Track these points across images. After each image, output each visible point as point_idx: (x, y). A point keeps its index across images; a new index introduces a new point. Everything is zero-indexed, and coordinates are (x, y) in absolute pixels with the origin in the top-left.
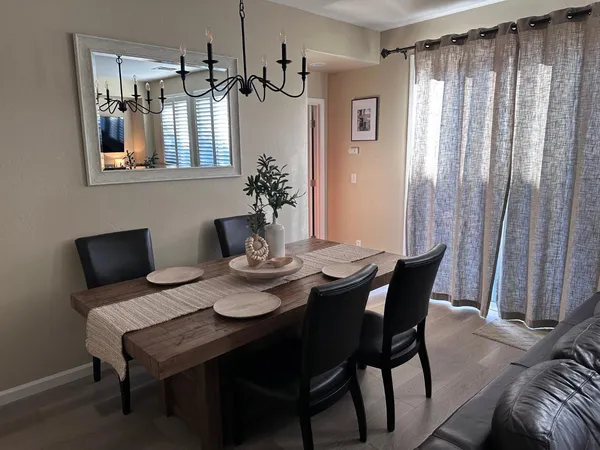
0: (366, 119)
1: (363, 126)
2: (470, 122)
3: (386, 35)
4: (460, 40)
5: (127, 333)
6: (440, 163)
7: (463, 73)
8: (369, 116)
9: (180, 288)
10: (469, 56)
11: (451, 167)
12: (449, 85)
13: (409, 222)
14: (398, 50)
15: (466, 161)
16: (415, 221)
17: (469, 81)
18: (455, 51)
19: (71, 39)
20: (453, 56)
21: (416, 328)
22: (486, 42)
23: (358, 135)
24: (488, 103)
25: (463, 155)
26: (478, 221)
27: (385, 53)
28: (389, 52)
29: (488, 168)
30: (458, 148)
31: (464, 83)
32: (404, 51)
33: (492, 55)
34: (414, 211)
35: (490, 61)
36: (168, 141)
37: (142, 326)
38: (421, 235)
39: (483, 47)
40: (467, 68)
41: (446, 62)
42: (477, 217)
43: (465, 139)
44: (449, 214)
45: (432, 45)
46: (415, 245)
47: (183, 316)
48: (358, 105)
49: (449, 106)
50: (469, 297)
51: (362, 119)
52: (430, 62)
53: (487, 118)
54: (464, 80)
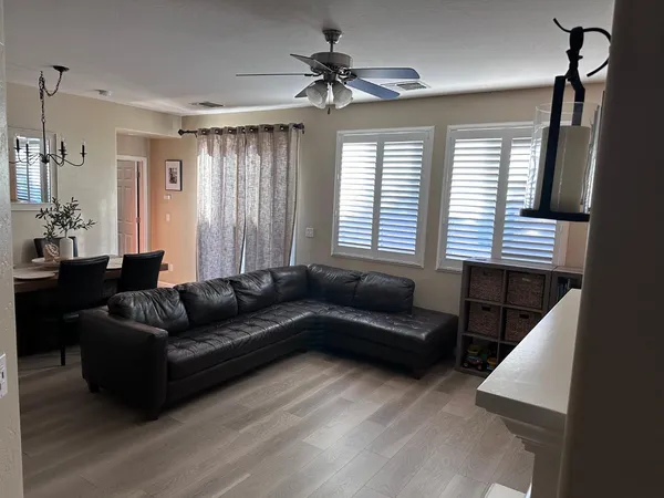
0: (174, 175)
1: (173, 180)
2: (226, 185)
3: (185, 119)
4: (220, 131)
6: (212, 210)
7: (222, 153)
8: (176, 173)
10: (225, 142)
11: (218, 212)
12: (215, 159)
14: (188, 132)
16: (201, 248)
18: (217, 138)
22: (232, 136)
23: (170, 186)
24: (235, 173)
25: (223, 205)
27: (181, 132)
30: (221, 200)
31: (223, 159)
32: (195, 133)
33: (235, 145)
35: (234, 148)
39: (231, 138)
41: (213, 144)
43: (224, 195)
45: (206, 132)
48: (170, 165)
51: (172, 175)
52: (206, 142)
53: (235, 182)
54: (223, 157)
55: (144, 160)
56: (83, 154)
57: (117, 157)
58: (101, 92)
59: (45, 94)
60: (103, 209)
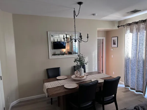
0: (115, 42)
1: (114, 44)
2: (139, 44)
3: (119, 22)
4: (137, 23)
5: (48, 88)
6: (132, 54)
7: (137, 31)
8: (116, 41)
9: (61, 80)
10: (139, 27)
11: (135, 55)
12: (134, 34)
13: (125, 68)
14: (121, 26)
15: (138, 54)
17: (139, 33)
18: (135, 26)
19: (47, 32)
20: (135, 27)
21: (114, 95)
23: (113, 46)
24: (144, 39)
25: (138, 52)
26: (143, 70)
27: (118, 27)
28: (119, 26)
29: (144, 56)
30: (137, 50)
31: (138, 34)
32: (124, 26)
33: (145, 26)
34: (126, 66)
35: (145, 28)
36: (74, 46)
37: (51, 87)
38: (128, 72)
39: (142, 24)
40: (138, 30)
41: (133, 29)
42: (142, 68)
43: (138, 48)
44: (135, 67)
45: (129, 24)
46: (126, 75)
47: (58, 86)
48: (113, 39)
49: (134, 39)
50: (140, 90)
51: (114, 42)
52: (129, 29)
53: (144, 43)
54: (138, 33)
55: (104, 38)
56: (88, 37)
57: (97, 38)
58: (94, 14)
59: (75, 16)
60: (93, 54)
